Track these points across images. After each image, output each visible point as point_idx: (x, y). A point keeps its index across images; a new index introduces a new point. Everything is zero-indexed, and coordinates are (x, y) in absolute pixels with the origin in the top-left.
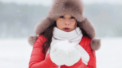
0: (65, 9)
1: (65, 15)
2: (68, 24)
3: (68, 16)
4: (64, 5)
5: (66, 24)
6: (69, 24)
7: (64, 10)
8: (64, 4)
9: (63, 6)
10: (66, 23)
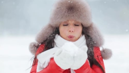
0: (68, 15)
1: (68, 21)
2: (72, 31)
3: (71, 22)
4: (67, 10)
5: (70, 31)
6: (74, 31)
7: (66, 16)
8: (66, 8)
9: (65, 10)
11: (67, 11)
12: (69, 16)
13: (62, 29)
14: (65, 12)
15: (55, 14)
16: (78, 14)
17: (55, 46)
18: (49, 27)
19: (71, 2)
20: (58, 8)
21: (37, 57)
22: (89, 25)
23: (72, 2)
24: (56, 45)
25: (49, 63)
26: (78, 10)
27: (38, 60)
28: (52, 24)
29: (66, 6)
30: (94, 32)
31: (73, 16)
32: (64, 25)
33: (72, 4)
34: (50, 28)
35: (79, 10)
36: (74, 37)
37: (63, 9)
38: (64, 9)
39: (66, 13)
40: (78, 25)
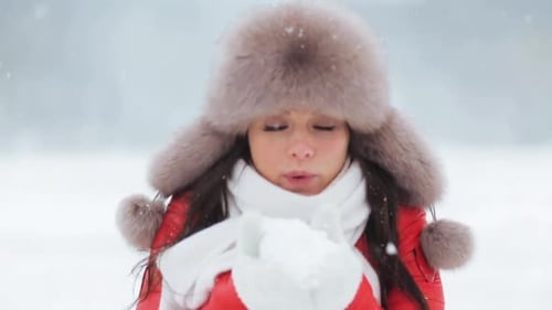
0: (284, 90)
1: (287, 113)
2: (305, 154)
3: (300, 118)
4: (279, 67)
5: (294, 155)
6: (311, 153)
8: (277, 59)
9: (272, 70)
10: (296, 150)
11: (280, 75)
12: (288, 93)
13: (260, 144)
14: (273, 79)
15: (229, 85)
16: (328, 84)
17: (232, 211)
18: (204, 135)
19: (297, 31)
20: (239, 58)
21: (157, 262)
22: (378, 126)
23: (301, 31)
24: (235, 204)
25: (210, 295)
26: (328, 69)
27: (161, 277)
28: (216, 123)
29: (278, 52)
30: (402, 151)
31: (308, 94)
32: (269, 129)
33: (301, 41)
34: (207, 138)
35: (334, 67)
36: (314, 176)
37: (262, 61)
38: (266, 64)
39: (277, 81)
40: (329, 129)
